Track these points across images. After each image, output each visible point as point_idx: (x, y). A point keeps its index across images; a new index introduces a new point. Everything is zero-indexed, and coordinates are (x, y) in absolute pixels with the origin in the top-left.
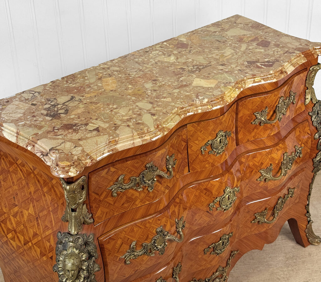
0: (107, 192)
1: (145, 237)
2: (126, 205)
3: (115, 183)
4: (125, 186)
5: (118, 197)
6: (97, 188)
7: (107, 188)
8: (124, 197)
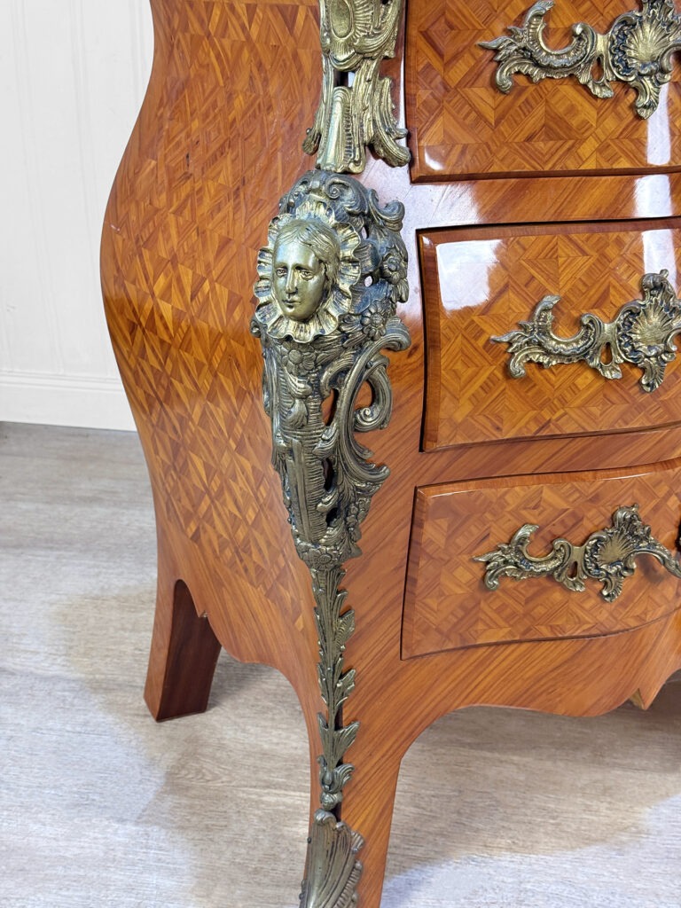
0: (478, 61)
2: (540, 146)
3: (511, 27)
4: (548, 54)
5: (516, 99)
6: (441, 25)
7: (478, 42)
8: (540, 111)
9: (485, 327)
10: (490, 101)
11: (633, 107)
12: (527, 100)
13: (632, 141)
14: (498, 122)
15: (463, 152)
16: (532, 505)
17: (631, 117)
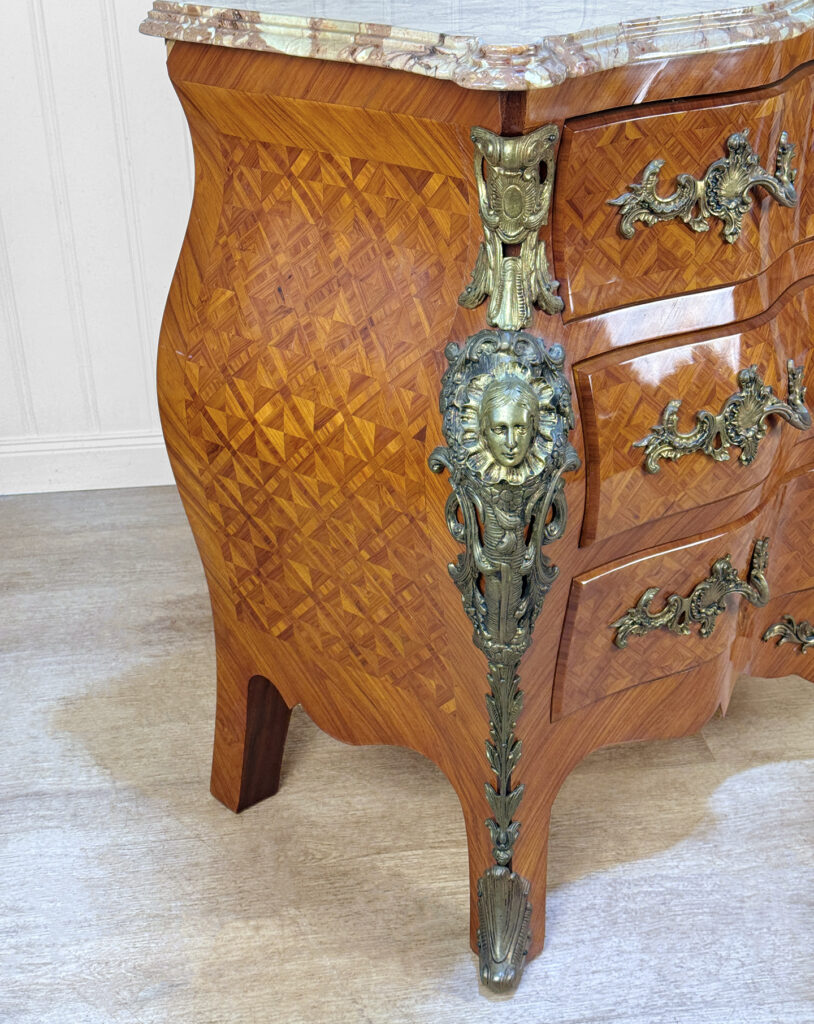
0: (607, 216)
1: (705, 394)
2: (655, 276)
3: (632, 186)
4: (660, 203)
5: (635, 242)
6: (582, 193)
7: (608, 201)
8: (653, 248)
9: (629, 436)
10: (617, 246)
11: (722, 235)
12: (644, 241)
13: (722, 262)
14: (623, 262)
15: (599, 293)
16: (655, 571)
17: (720, 243)
